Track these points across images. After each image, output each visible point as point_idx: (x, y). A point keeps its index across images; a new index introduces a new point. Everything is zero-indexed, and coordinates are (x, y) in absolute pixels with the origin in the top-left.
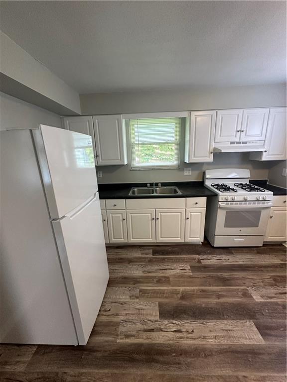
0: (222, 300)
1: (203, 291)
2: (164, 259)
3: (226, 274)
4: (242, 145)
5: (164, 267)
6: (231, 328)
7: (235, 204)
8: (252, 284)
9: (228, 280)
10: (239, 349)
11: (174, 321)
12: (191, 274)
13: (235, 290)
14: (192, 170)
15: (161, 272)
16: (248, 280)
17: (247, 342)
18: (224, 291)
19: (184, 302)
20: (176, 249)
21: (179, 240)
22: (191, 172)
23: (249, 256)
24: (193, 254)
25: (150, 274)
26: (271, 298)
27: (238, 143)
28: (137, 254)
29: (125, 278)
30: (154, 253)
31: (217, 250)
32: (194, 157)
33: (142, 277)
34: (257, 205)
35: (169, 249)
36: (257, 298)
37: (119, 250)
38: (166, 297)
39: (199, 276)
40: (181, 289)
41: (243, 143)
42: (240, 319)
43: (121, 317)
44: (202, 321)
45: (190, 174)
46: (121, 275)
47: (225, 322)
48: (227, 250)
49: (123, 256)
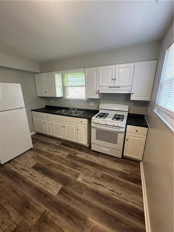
0: (63, 173)
1: (60, 166)
2: (61, 148)
3: (80, 164)
4: (116, 88)
5: (58, 151)
6: (50, 183)
7: (101, 126)
8: (86, 173)
9: (77, 166)
10: (43, 191)
11: (34, 171)
12: (65, 157)
13: (74, 171)
14: (94, 103)
15: (54, 152)
16: (87, 170)
17: (49, 191)
18: (68, 169)
19: (47, 167)
20: (73, 145)
21: (74, 140)
22: (93, 104)
23: (106, 161)
24: (78, 150)
25: (48, 152)
26: (86, 182)
27: (114, 87)
28: (54, 142)
29: (38, 150)
30: (62, 144)
31: (92, 152)
32: (88, 95)
33: (44, 152)
34: (117, 130)
35: (70, 144)
36: (79, 179)
37: (50, 139)
38: (43, 162)
39: (66, 160)
40: (52, 161)
41: (117, 87)
42: (59, 183)
43: (21, 162)
44: (43, 175)
45: (93, 105)
46: (39, 148)
47: (52, 180)
48: (98, 154)
49: (48, 141)
